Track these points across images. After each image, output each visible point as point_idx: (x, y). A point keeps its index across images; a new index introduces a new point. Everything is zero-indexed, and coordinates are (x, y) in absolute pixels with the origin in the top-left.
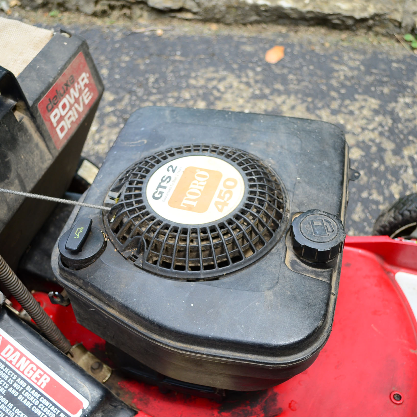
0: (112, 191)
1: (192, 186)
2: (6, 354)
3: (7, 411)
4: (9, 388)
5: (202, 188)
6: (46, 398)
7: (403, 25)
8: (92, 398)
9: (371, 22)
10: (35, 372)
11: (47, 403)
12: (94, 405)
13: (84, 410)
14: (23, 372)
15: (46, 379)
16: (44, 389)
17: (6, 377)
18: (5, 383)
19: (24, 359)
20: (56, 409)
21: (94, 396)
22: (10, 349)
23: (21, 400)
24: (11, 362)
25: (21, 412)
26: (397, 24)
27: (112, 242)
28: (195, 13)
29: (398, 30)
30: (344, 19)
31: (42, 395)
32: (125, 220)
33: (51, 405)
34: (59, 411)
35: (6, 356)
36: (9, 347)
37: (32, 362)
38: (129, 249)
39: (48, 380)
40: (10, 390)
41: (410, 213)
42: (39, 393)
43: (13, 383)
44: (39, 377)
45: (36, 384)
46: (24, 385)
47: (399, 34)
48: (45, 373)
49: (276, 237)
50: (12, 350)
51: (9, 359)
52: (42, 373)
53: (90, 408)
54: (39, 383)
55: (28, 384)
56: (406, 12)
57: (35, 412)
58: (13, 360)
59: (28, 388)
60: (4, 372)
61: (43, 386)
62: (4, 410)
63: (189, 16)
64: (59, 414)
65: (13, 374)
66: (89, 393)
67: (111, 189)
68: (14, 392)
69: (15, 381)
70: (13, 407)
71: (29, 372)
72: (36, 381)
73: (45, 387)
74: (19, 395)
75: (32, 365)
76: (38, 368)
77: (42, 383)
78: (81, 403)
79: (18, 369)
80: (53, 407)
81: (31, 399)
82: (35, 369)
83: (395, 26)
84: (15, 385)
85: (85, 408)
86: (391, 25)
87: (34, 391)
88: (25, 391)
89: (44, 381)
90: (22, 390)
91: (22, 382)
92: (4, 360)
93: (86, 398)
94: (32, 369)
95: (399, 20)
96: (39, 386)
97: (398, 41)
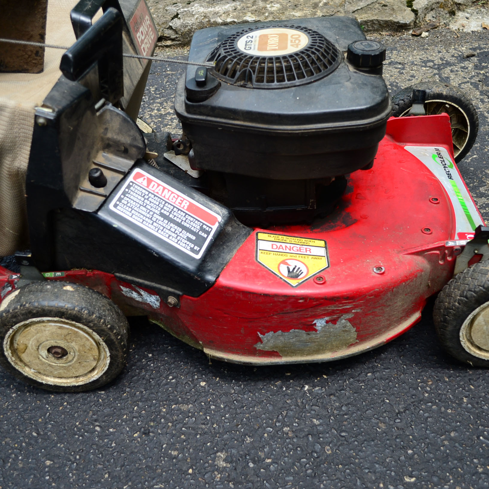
0: (208, 61)
1: (269, 42)
2: (152, 187)
3: (164, 225)
4: (161, 210)
5: (278, 41)
6: (189, 215)
8: (223, 214)
10: (177, 199)
11: (192, 219)
12: (225, 219)
13: (219, 223)
14: (168, 199)
15: (186, 203)
16: (187, 210)
17: (157, 203)
18: (157, 207)
19: (166, 191)
20: (199, 222)
21: (224, 213)
22: (154, 185)
23: (173, 218)
24: (157, 193)
25: (174, 225)
27: (224, 82)
28: (173, 40)
31: (186, 214)
32: (229, 66)
33: (195, 220)
34: (202, 224)
35: (153, 189)
36: (153, 183)
37: (172, 193)
38: (239, 82)
39: (188, 204)
40: (162, 211)
41: (404, 101)
42: (184, 212)
43: (163, 207)
44: (181, 202)
45: (180, 206)
46: (172, 207)
48: (184, 199)
49: (338, 60)
50: (156, 185)
51: (156, 191)
52: (182, 199)
53: (223, 220)
54: (182, 206)
55: (174, 207)
56: (346, 12)
57: (185, 225)
58: (158, 191)
59: (175, 209)
60: (155, 200)
61: (186, 208)
62: (162, 225)
63: (169, 43)
64: (202, 225)
65: (162, 201)
66: (220, 211)
67: (207, 60)
68: (165, 212)
69: (164, 206)
70: (168, 223)
71: (172, 199)
72: (179, 205)
73: (187, 208)
74: (169, 215)
75: (173, 195)
76: (178, 196)
77: (184, 206)
78: (216, 218)
79: (164, 197)
80: (197, 221)
81: (180, 216)
82: (176, 196)
84: (165, 208)
85: (220, 221)
87: (180, 211)
88: (173, 212)
89: (186, 205)
90: (171, 211)
91: (169, 206)
92: (153, 192)
93: (218, 214)
94: (174, 197)
96: (183, 208)
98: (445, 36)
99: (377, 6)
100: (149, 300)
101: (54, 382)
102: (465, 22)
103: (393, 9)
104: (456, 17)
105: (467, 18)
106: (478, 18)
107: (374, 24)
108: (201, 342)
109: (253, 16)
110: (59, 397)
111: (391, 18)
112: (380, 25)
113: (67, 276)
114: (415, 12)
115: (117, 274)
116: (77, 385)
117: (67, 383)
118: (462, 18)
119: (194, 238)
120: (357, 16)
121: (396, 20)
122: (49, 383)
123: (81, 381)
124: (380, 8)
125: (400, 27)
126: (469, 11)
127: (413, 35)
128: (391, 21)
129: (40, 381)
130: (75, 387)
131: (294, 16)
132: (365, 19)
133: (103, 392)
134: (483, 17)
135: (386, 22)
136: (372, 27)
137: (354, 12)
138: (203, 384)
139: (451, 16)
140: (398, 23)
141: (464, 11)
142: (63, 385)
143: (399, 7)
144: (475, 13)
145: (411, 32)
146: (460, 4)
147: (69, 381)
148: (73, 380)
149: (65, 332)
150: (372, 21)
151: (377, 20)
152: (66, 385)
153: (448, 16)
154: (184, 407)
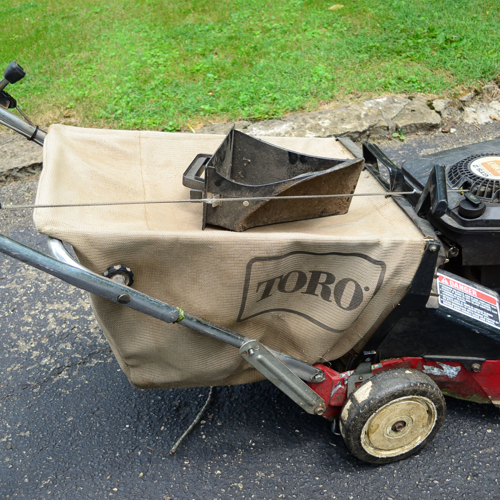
1: (493, 168)
2: (452, 285)
4: (465, 299)
6: (481, 300)
7: (390, 128)
9: (368, 132)
10: (468, 290)
11: (483, 303)
14: (464, 291)
15: (474, 292)
16: (477, 297)
17: (461, 295)
18: (462, 298)
19: (460, 285)
20: (488, 304)
23: (474, 304)
25: (478, 309)
26: (386, 128)
29: (387, 132)
30: (352, 135)
31: (479, 299)
36: (451, 282)
39: (476, 292)
44: (471, 292)
46: (469, 296)
47: (389, 134)
48: (472, 289)
50: (453, 283)
54: (474, 294)
56: (386, 120)
57: (482, 308)
58: (456, 287)
60: (458, 293)
62: (471, 310)
64: (491, 306)
66: (493, 294)
68: (468, 301)
69: (465, 296)
70: (474, 308)
71: (466, 291)
72: (472, 294)
74: (471, 302)
75: (465, 287)
76: (468, 288)
78: (495, 299)
79: (462, 290)
80: (486, 303)
81: (477, 302)
83: (385, 130)
85: (497, 301)
86: (382, 130)
90: (471, 299)
92: (454, 288)
93: (494, 296)
94: (466, 289)
95: (387, 125)
96: (475, 296)
97: (390, 139)
98: (468, 130)
99: (407, 112)
100: (448, 372)
101: (386, 455)
102: (475, 116)
103: (421, 113)
104: (465, 112)
105: (475, 112)
106: (483, 111)
107: (412, 127)
108: (490, 397)
109: (312, 133)
110: (385, 468)
111: (425, 121)
112: (416, 127)
113: (384, 366)
114: (439, 112)
115: (426, 356)
116: (404, 453)
117: (395, 453)
118: (470, 112)
119: (492, 316)
120: (396, 122)
121: (429, 122)
122: (383, 457)
123: (407, 449)
124: (410, 113)
125: (432, 127)
126: (473, 106)
127: (443, 132)
128: (425, 123)
129: (377, 456)
130: (402, 455)
131: (346, 129)
132: (405, 124)
133: (418, 456)
134: (487, 110)
135: (421, 124)
136: (410, 129)
137: (392, 119)
138: (489, 431)
139: (461, 112)
140: (431, 124)
141: (469, 106)
142: (393, 456)
143: (425, 110)
144: (479, 107)
145: (440, 129)
146: (464, 101)
147: (397, 451)
148: (400, 449)
149: (410, 407)
150: (410, 125)
151: (414, 124)
152: (395, 455)
153: (459, 112)
154: (488, 450)
